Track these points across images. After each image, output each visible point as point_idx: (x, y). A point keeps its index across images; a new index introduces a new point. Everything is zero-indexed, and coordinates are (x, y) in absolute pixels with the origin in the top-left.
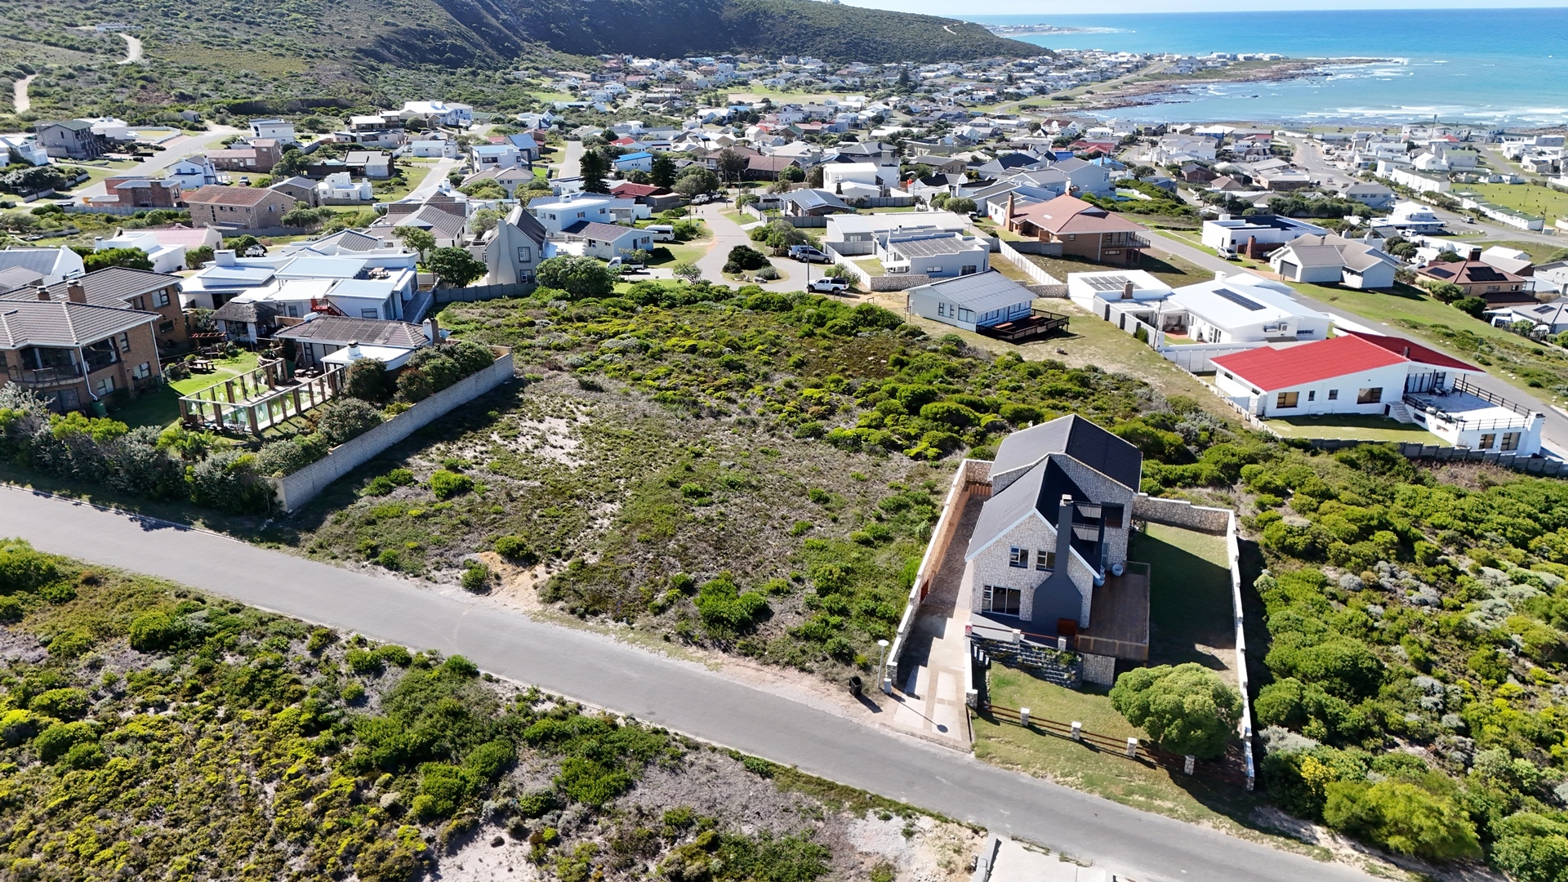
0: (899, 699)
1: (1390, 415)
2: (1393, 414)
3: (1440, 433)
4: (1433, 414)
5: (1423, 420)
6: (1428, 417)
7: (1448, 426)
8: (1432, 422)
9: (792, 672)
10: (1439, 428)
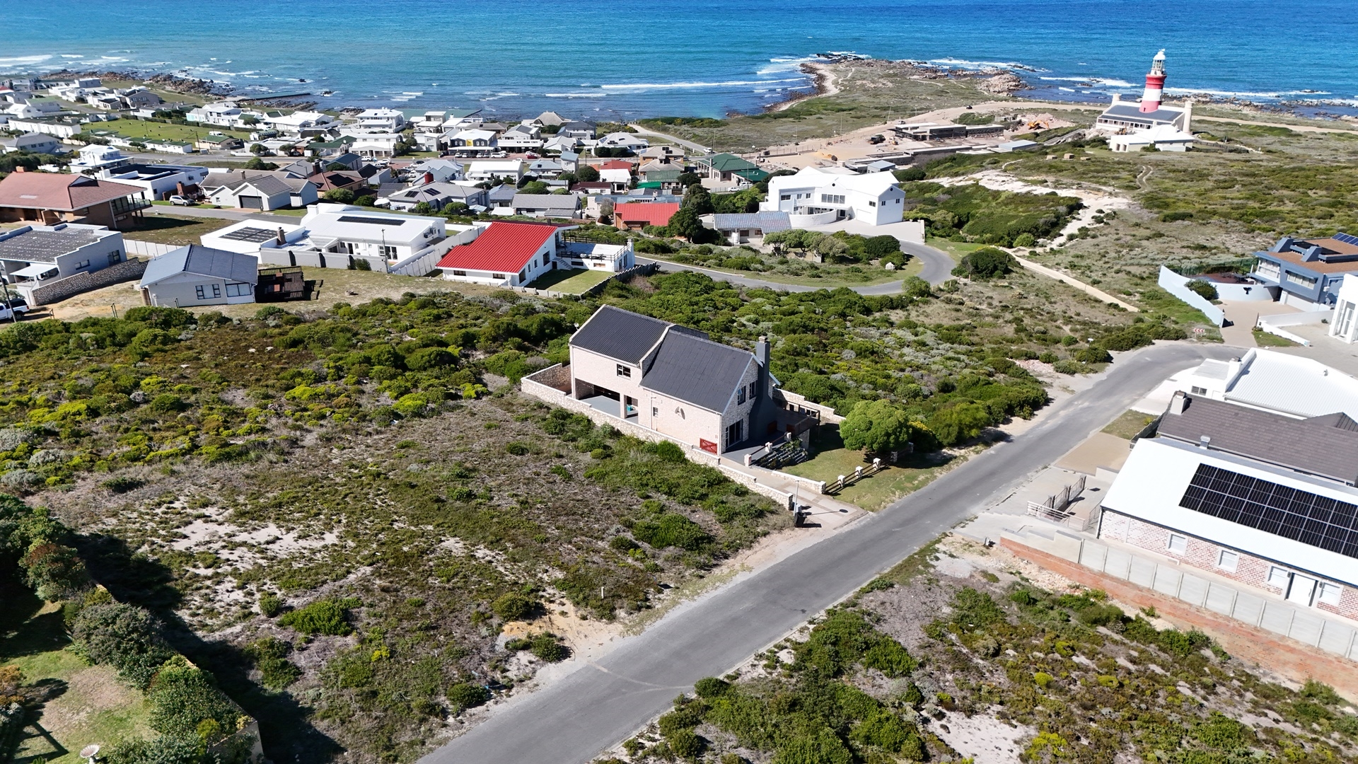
0: (809, 514)
1: (559, 268)
2: (560, 266)
3: (598, 268)
4: (588, 257)
5: (582, 264)
6: (585, 261)
7: (603, 262)
8: (588, 263)
9: (763, 540)
10: (595, 265)
